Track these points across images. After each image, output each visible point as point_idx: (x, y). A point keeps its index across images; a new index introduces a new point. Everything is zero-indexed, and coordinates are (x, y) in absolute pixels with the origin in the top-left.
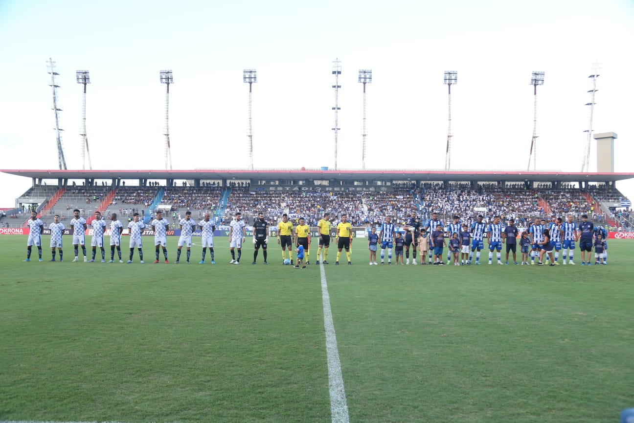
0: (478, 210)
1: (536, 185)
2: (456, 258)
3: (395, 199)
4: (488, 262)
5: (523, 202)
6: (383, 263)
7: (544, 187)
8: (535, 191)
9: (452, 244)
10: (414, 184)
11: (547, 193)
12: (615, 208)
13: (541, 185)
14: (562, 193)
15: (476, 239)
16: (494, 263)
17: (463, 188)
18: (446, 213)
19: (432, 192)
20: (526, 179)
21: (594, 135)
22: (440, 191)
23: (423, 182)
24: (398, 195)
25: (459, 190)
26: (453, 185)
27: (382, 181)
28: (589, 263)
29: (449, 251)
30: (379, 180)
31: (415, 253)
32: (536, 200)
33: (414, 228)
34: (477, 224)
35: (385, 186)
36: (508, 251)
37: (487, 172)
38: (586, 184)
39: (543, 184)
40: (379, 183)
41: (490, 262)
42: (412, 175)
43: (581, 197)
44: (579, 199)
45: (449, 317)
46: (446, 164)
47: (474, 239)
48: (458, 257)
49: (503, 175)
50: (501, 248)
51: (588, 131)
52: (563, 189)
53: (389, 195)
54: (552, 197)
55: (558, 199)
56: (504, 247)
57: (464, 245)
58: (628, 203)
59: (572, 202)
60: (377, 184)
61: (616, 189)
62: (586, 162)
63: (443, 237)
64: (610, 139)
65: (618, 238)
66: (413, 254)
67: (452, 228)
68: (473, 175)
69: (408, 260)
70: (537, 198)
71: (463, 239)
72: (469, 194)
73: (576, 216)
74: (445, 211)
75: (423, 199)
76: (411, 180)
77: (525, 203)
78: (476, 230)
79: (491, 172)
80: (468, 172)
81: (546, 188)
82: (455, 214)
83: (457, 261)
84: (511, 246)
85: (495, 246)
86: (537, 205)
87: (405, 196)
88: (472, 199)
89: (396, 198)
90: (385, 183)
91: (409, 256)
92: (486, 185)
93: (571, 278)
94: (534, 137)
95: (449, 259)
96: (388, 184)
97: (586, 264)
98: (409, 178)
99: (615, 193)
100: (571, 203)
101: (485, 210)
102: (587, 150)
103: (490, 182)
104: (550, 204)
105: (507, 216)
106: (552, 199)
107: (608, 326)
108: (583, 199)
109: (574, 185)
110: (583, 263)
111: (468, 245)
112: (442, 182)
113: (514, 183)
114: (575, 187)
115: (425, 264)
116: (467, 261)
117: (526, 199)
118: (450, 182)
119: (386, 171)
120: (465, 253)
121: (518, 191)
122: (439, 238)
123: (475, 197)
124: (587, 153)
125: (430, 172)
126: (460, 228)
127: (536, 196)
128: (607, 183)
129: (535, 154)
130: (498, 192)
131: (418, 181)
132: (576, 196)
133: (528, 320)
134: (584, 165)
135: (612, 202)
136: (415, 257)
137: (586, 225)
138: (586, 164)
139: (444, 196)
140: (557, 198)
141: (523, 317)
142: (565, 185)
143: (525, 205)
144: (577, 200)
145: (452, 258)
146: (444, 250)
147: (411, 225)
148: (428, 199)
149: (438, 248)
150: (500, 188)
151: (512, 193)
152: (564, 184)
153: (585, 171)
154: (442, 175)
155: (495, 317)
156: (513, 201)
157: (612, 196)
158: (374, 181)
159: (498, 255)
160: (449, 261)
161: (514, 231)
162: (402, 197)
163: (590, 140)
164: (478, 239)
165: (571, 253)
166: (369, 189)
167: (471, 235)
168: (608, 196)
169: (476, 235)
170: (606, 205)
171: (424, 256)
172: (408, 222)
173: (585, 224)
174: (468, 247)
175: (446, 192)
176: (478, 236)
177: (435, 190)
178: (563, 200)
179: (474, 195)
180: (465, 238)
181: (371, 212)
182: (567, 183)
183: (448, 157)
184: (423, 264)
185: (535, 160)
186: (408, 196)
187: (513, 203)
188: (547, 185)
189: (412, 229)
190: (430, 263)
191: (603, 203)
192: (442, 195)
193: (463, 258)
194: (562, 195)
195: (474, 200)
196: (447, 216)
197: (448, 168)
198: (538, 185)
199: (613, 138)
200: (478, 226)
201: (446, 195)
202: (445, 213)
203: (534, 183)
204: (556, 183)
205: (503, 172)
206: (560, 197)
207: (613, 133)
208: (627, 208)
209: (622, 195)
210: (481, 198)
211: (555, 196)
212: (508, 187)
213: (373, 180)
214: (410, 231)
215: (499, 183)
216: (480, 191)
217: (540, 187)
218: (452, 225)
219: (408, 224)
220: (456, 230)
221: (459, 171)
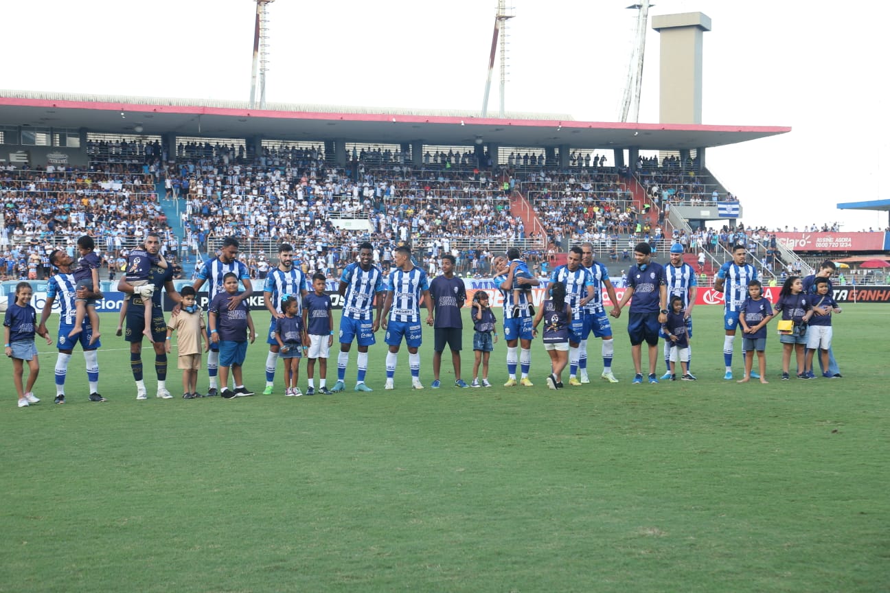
0: (347, 228)
1: (504, 155)
2: (291, 373)
3: (96, 192)
4: (385, 382)
5: (471, 203)
6: (61, 397)
7: (525, 161)
8: (500, 174)
9: (281, 332)
10: (155, 146)
11: (533, 179)
12: (702, 221)
13: (519, 157)
14: (572, 181)
15: (351, 314)
16: (403, 386)
17: (302, 161)
18: (256, 235)
19: (212, 172)
20: (478, 137)
21: (654, 17)
22: (237, 169)
23: (182, 141)
24: (105, 178)
25: (293, 166)
26: (273, 151)
27: (50, 131)
28: (653, 376)
29: (271, 354)
30: (41, 130)
31: (161, 364)
32: (506, 199)
33: (151, 287)
34: (356, 270)
35: (63, 149)
36: (439, 350)
37: (372, 115)
38: (634, 157)
39: (523, 152)
40: (42, 139)
41: (390, 383)
42: (148, 115)
43: (619, 192)
44: (616, 198)
45: (279, 573)
46: (253, 88)
47: (347, 314)
48: (297, 371)
49: (416, 126)
50: (419, 342)
51: (640, 7)
52: (574, 169)
53: (74, 176)
54: (546, 191)
55: (561, 196)
56: (428, 336)
57: (316, 333)
58: (734, 209)
59: (598, 204)
60: (34, 142)
61: (706, 171)
62: (634, 93)
63: (248, 309)
64: (693, 32)
65: (711, 302)
66: (157, 367)
67: (279, 283)
68: (331, 123)
69: (140, 385)
70: (508, 192)
71: (311, 315)
72: (321, 182)
73: (608, 246)
74: (252, 229)
75: (185, 192)
76: (145, 134)
77: (478, 208)
78: (353, 286)
79: (383, 115)
80: (316, 114)
81: (533, 165)
82: (282, 239)
83: (296, 384)
84: (448, 334)
85: (401, 335)
86: (508, 213)
87: (129, 183)
88: (330, 196)
89: (100, 188)
90: (63, 140)
91: (144, 374)
92: (369, 153)
93: (611, 423)
94: (500, 18)
95: (270, 376)
96: (74, 142)
97: (645, 378)
98: (140, 125)
99: (703, 181)
100: (596, 209)
101: (365, 225)
102: (636, 60)
103: (380, 146)
104: (542, 210)
105: (429, 245)
106: (547, 196)
107: (730, 568)
108: (624, 196)
109: (604, 158)
110: (638, 377)
111: (328, 333)
112: (243, 142)
113: (445, 150)
114: (606, 164)
115: (196, 395)
116: (323, 383)
117: (479, 196)
118: (264, 143)
119: (63, 101)
120: (317, 357)
121: (457, 172)
122: (235, 315)
123: (337, 189)
124: (636, 69)
125: (204, 108)
126: (302, 283)
127: (506, 187)
128: (685, 153)
129: (503, 66)
130: (401, 174)
131: (168, 137)
132: (607, 188)
133: (515, 563)
134: (628, 103)
135: (696, 204)
136: (162, 376)
137: (646, 270)
138: (633, 98)
139: (248, 183)
140: (557, 193)
141: (499, 554)
142: (580, 158)
143: (474, 213)
144: (608, 200)
145: (281, 373)
146: (250, 348)
147: (143, 276)
148: (200, 192)
149: (230, 345)
150: (407, 163)
151: (441, 180)
152: (577, 155)
153: (631, 119)
154: (242, 120)
155: (420, 560)
156: (443, 202)
157: (696, 190)
158: (24, 133)
159: (414, 361)
160: (269, 385)
161: (456, 289)
162: (117, 186)
163: (644, 33)
164: (357, 316)
165: (606, 348)
166: (8, 158)
167: (338, 299)
168: (686, 188)
169: (354, 303)
170: (680, 213)
171: (192, 373)
172: (134, 268)
173: (643, 267)
174: (326, 339)
175: (255, 171)
176: (359, 305)
177: (220, 166)
178: (574, 199)
179: (335, 181)
180: (318, 314)
181: (18, 232)
182: (584, 153)
183: (259, 66)
184: (190, 396)
185: (503, 83)
186: (136, 182)
187: (443, 207)
188: (533, 157)
189: (144, 288)
190: (213, 392)
191: (675, 210)
192: (241, 182)
193: (310, 375)
194: (573, 186)
195: (336, 198)
196: (258, 245)
197: (258, 99)
198: (511, 158)
199: (701, 28)
200: (360, 275)
201: (253, 180)
202: (251, 236)
203: (500, 149)
204: (557, 151)
205: (418, 117)
206: (568, 191)
207: (702, 15)
208: (732, 221)
209: (719, 188)
210: (356, 194)
211: (554, 188)
212: (431, 160)
213: (20, 128)
214: (139, 296)
215: (405, 148)
216: (351, 172)
217: (514, 162)
218: (276, 274)
219: (132, 274)
220: (289, 288)
221: (293, 109)
